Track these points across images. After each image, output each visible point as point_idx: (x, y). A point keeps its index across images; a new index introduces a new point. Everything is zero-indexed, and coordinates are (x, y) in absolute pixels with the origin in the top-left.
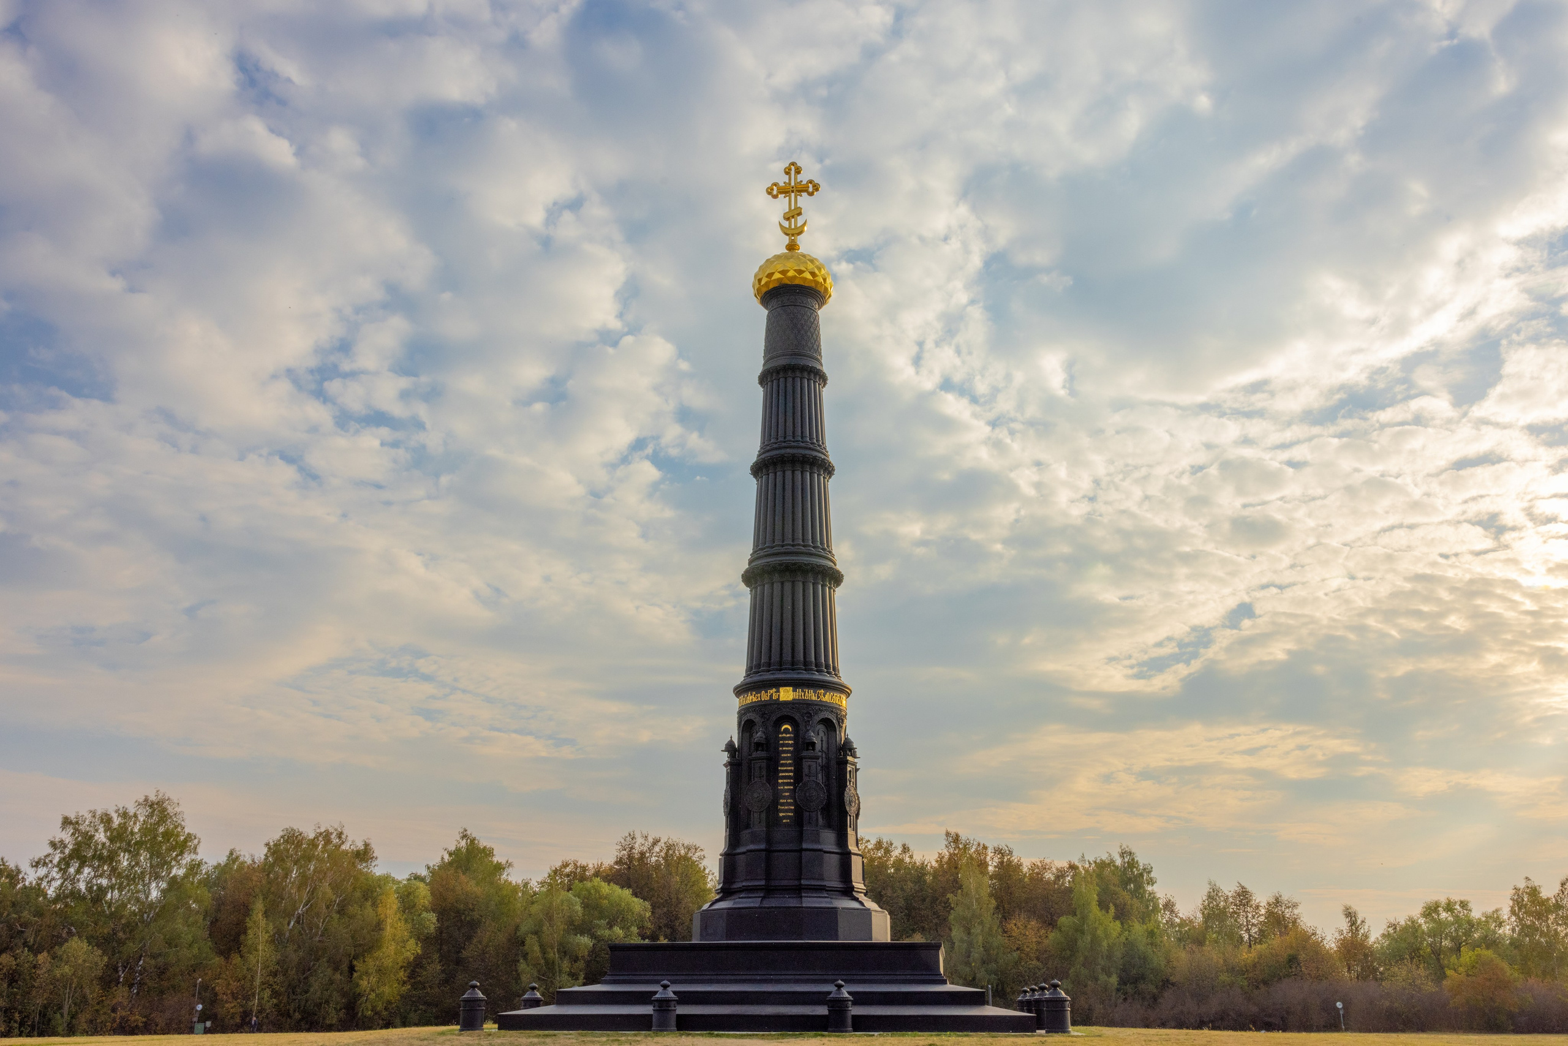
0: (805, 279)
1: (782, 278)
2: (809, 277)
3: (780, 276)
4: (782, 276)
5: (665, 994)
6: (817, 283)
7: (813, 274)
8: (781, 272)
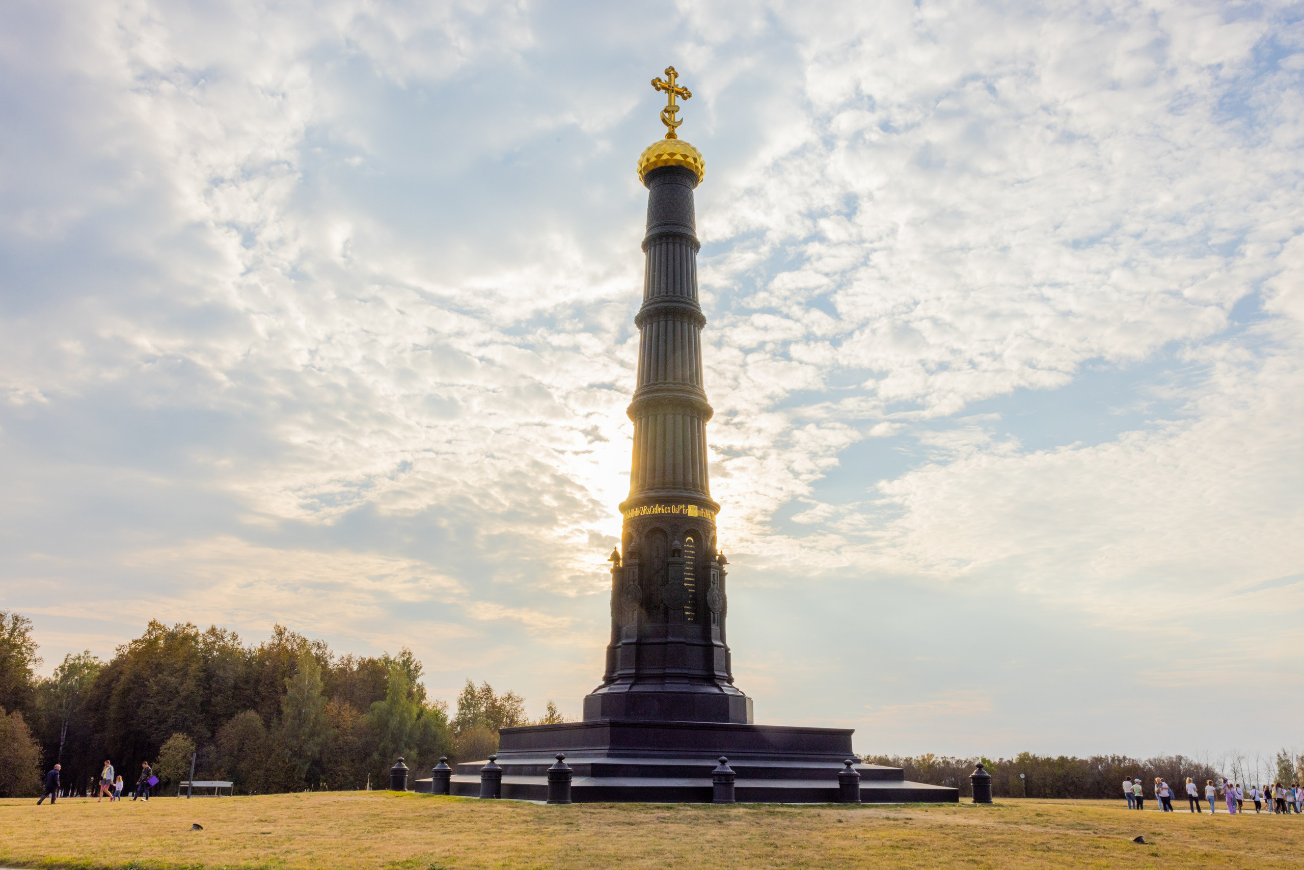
0: (690, 163)
1: (682, 161)
2: (692, 161)
3: (682, 159)
4: (683, 159)
5: (723, 768)
6: (697, 168)
7: (695, 160)
8: (669, 154)
